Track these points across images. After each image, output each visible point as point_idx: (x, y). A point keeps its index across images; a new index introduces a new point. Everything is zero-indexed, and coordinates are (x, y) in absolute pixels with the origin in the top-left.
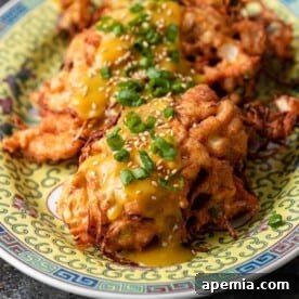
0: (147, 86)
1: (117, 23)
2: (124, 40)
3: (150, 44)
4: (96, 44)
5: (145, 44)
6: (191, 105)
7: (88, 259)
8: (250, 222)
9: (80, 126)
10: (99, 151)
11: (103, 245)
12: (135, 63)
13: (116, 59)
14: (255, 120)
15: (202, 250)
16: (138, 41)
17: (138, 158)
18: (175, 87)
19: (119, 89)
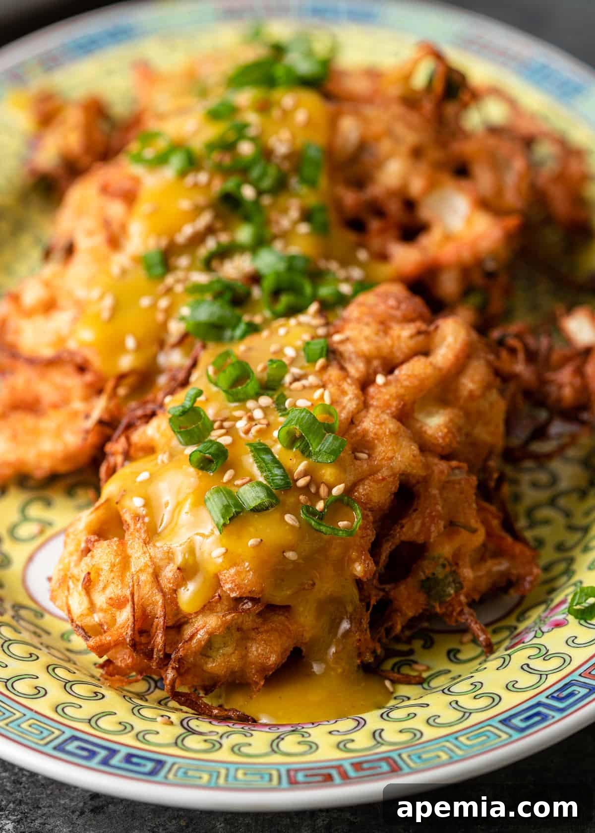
0: (256, 292)
1: (177, 146)
2: (196, 185)
3: (260, 193)
4: (129, 197)
5: (248, 192)
6: (368, 331)
7: (136, 711)
8: (521, 609)
9: (99, 392)
10: (150, 450)
11: (170, 674)
12: (224, 238)
13: (179, 229)
14: (520, 367)
15: (408, 681)
16: (230, 184)
17: (249, 461)
18: (325, 291)
19: (190, 299)
